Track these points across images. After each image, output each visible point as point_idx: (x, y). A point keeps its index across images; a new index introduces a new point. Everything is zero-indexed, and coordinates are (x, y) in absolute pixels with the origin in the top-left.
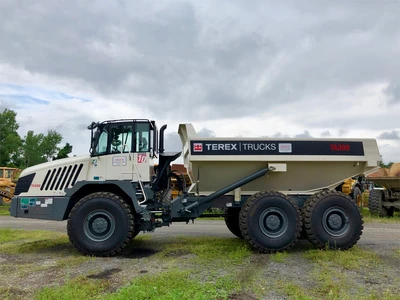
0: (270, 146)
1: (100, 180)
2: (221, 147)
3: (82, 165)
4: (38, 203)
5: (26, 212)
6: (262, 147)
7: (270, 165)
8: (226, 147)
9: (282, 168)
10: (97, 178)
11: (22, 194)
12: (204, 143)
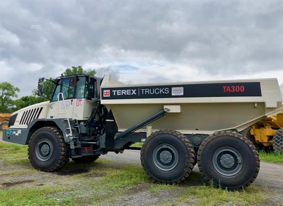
0: (164, 91)
1: (54, 118)
2: (124, 92)
3: (42, 108)
4: (14, 132)
5: (9, 138)
6: (157, 91)
7: (165, 107)
8: (128, 92)
9: (177, 109)
10: (52, 117)
11: (11, 127)
12: (111, 89)
